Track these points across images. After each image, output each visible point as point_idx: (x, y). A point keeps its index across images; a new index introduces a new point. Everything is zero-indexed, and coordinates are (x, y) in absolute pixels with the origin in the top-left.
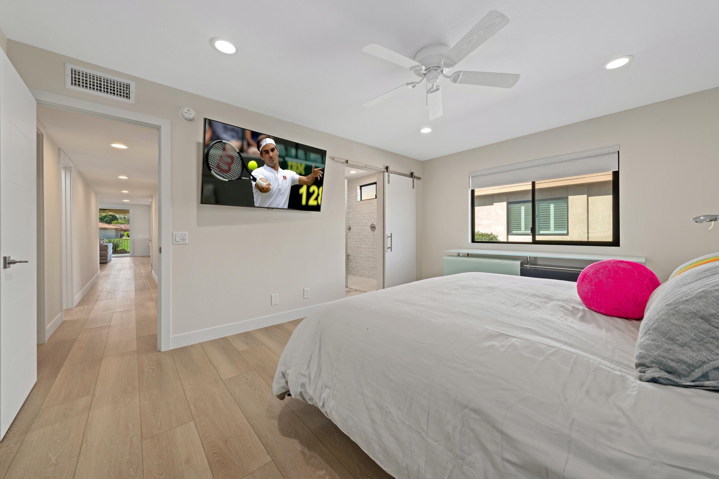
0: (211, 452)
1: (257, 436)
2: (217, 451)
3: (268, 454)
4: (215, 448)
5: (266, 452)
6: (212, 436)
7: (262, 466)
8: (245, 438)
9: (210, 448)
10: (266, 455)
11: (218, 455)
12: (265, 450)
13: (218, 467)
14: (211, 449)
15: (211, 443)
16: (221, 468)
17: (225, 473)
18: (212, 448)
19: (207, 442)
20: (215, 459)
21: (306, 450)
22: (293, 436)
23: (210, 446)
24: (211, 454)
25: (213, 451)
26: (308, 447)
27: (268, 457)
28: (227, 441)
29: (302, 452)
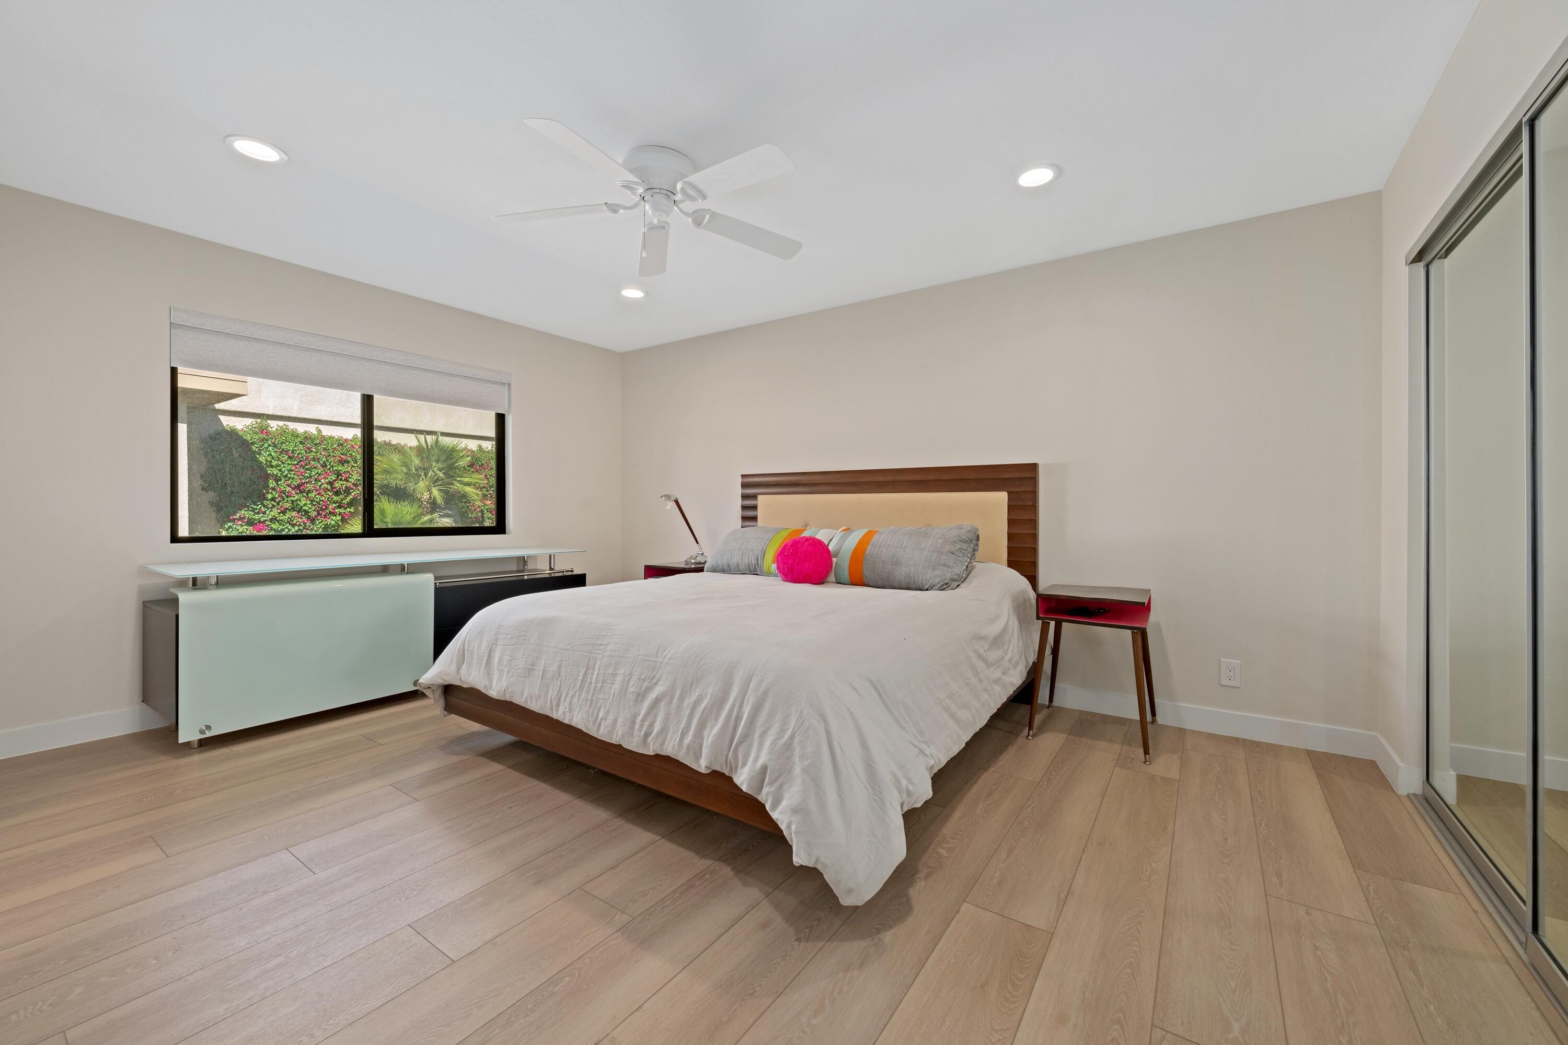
0: (1018, 994)
1: (937, 945)
2: (1009, 986)
3: (958, 912)
4: (1007, 995)
5: (958, 915)
6: (991, 1024)
7: (981, 909)
8: (953, 961)
9: (1014, 1002)
10: (962, 913)
11: (1014, 978)
12: (955, 919)
13: (1028, 961)
14: (1013, 1000)
15: (1005, 1011)
16: (1027, 956)
17: (1027, 947)
18: (1011, 999)
19: (1008, 1019)
20: (1022, 976)
21: (922, 875)
22: (904, 899)
23: (1012, 1007)
24: (1021, 991)
25: (1015, 993)
26: (914, 875)
27: (963, 909)
28: (982, 986)
29: (927, 877)
